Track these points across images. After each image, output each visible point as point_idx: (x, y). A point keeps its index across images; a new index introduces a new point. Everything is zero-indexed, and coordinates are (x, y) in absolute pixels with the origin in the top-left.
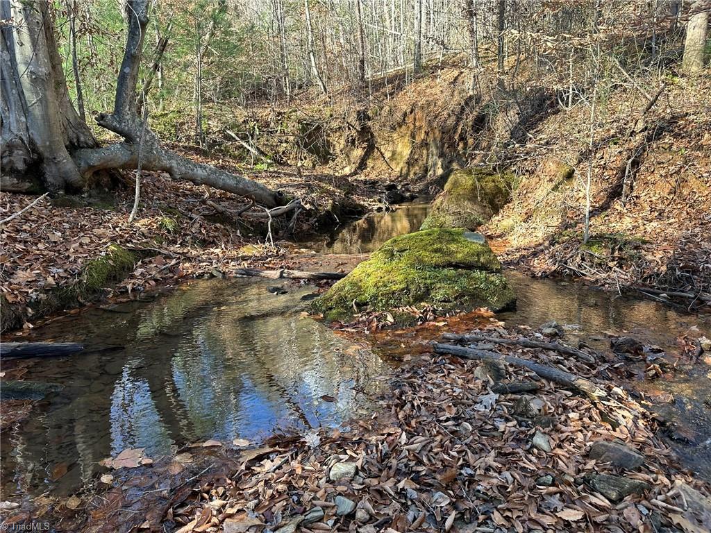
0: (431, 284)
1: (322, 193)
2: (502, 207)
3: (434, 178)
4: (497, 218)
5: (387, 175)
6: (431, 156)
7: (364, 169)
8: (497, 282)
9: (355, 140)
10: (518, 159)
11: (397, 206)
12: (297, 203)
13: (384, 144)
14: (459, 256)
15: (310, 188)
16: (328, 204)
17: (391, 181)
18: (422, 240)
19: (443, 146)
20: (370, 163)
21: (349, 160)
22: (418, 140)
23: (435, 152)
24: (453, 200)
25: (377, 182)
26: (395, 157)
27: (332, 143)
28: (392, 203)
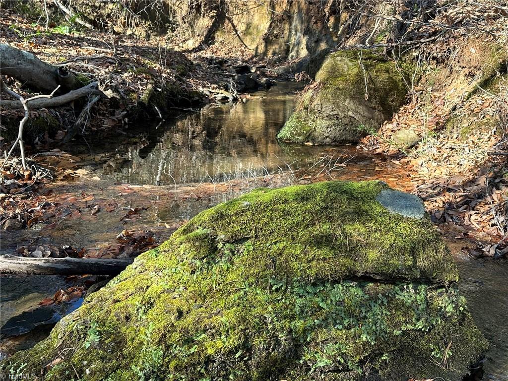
0: (305, 331)
1: (139, 73)
2: (397, 110)
3: (297, 61)
4: (389, 126)
5: (239, 53)
6: (294, 32)
7: (211, 44)
8: (450, 308)
9: (200, 6)
10: (422, 40)
11: (249, 96)
12: (92, 87)
13: (237, 14)
14: (373, 255)
15: (122, 65)
16: (144, 91)
17: (243, 61)
18: (286, 214)
19: (309, 21)
20: (219, 36)
21: (193, 32)
22: (279, 11)
23: (299, 27)
24: (329, 96)
25: (226, 62)
26: (250, 31)
27: (171, 8)
28: (242, 91)
